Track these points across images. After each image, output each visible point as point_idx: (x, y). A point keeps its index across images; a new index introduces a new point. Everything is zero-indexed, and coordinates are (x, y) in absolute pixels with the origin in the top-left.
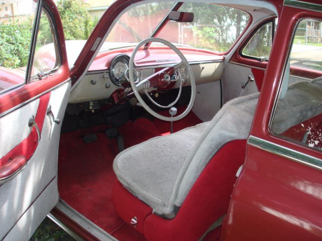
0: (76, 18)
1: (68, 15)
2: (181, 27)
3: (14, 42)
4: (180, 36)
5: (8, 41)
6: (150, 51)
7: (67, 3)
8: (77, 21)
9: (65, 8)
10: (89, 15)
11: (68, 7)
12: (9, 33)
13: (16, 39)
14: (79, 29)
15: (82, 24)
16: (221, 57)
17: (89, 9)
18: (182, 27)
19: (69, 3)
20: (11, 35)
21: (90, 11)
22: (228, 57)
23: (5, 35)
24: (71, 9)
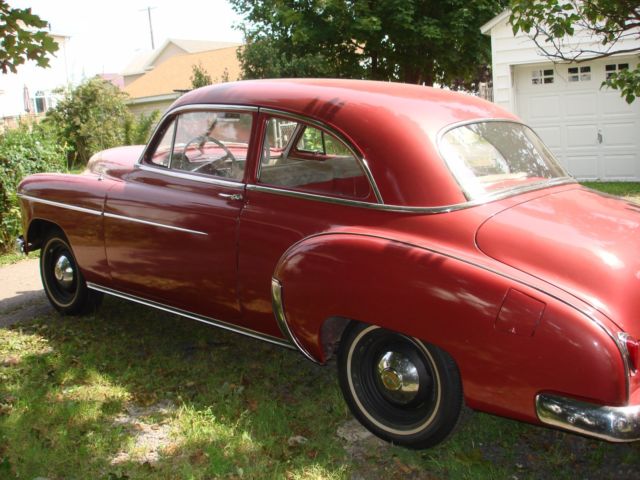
0: (109, 119)
1: (94, 115)
2: (277, 125)
3: (36, 157)
4: (277, 139)
5: (27, 157)
6: (206, 151)
7: (89, 93)
8: (109, 125)
9: (87, 103)
10: (130, 113)
11: (90, 101)
12: (27, 145)
13: (38, 153)
14: (115, 138)
15: (120, 130)
16: (279, 154)
17: (128, 103)
18: (280, 125)
19: (92, 93)
20: (29, 147)
21: (131, 106)
22: (286, 153)
23: (23, 149)
24: (96, 103)
